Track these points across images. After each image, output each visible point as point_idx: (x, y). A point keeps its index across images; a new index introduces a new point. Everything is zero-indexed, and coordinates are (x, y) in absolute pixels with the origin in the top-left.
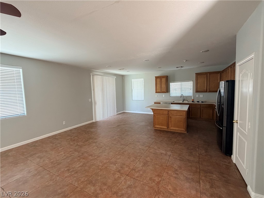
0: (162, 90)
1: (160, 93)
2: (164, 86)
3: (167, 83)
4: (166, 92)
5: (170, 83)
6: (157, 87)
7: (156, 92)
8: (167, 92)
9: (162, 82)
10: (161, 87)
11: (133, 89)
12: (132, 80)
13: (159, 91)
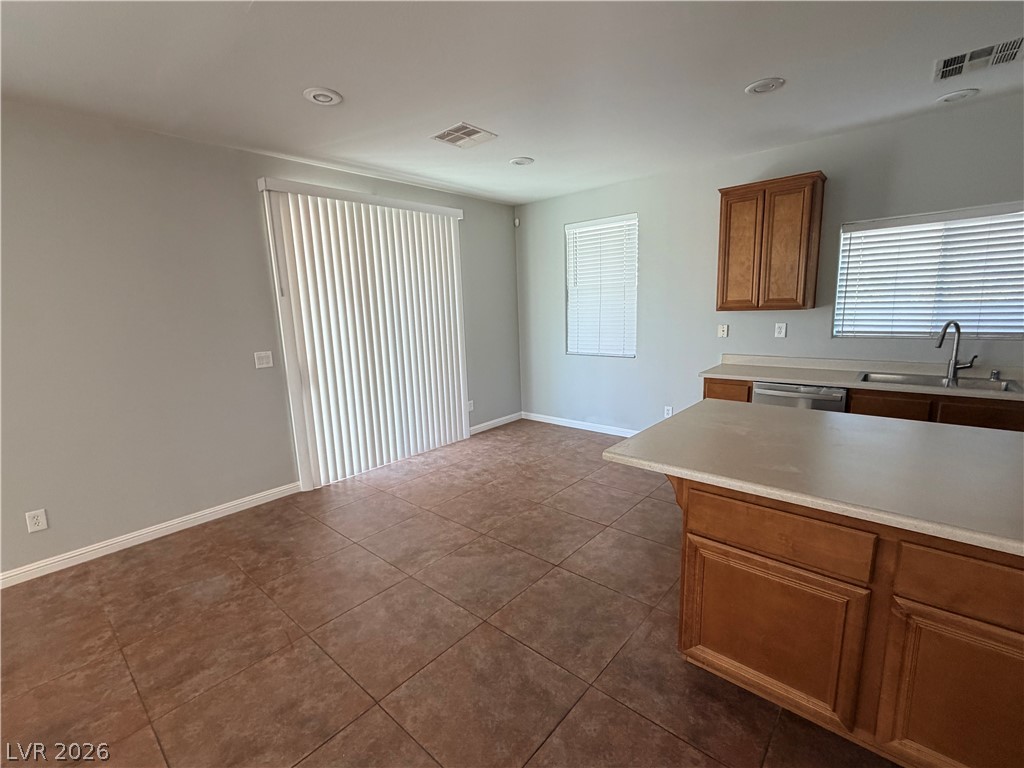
0: (773, 287)
1: (757, 308)
2: (787, 257)
3: (815, 235)
4: (803, 306)
5: (843, 236)
6: (735, 271)
7: (724, 306)
8: (809, 303)
9: (771, 227)
10: (764, 266)
11: (571, 285)
12: (570, 231)
13: (746, 295)
